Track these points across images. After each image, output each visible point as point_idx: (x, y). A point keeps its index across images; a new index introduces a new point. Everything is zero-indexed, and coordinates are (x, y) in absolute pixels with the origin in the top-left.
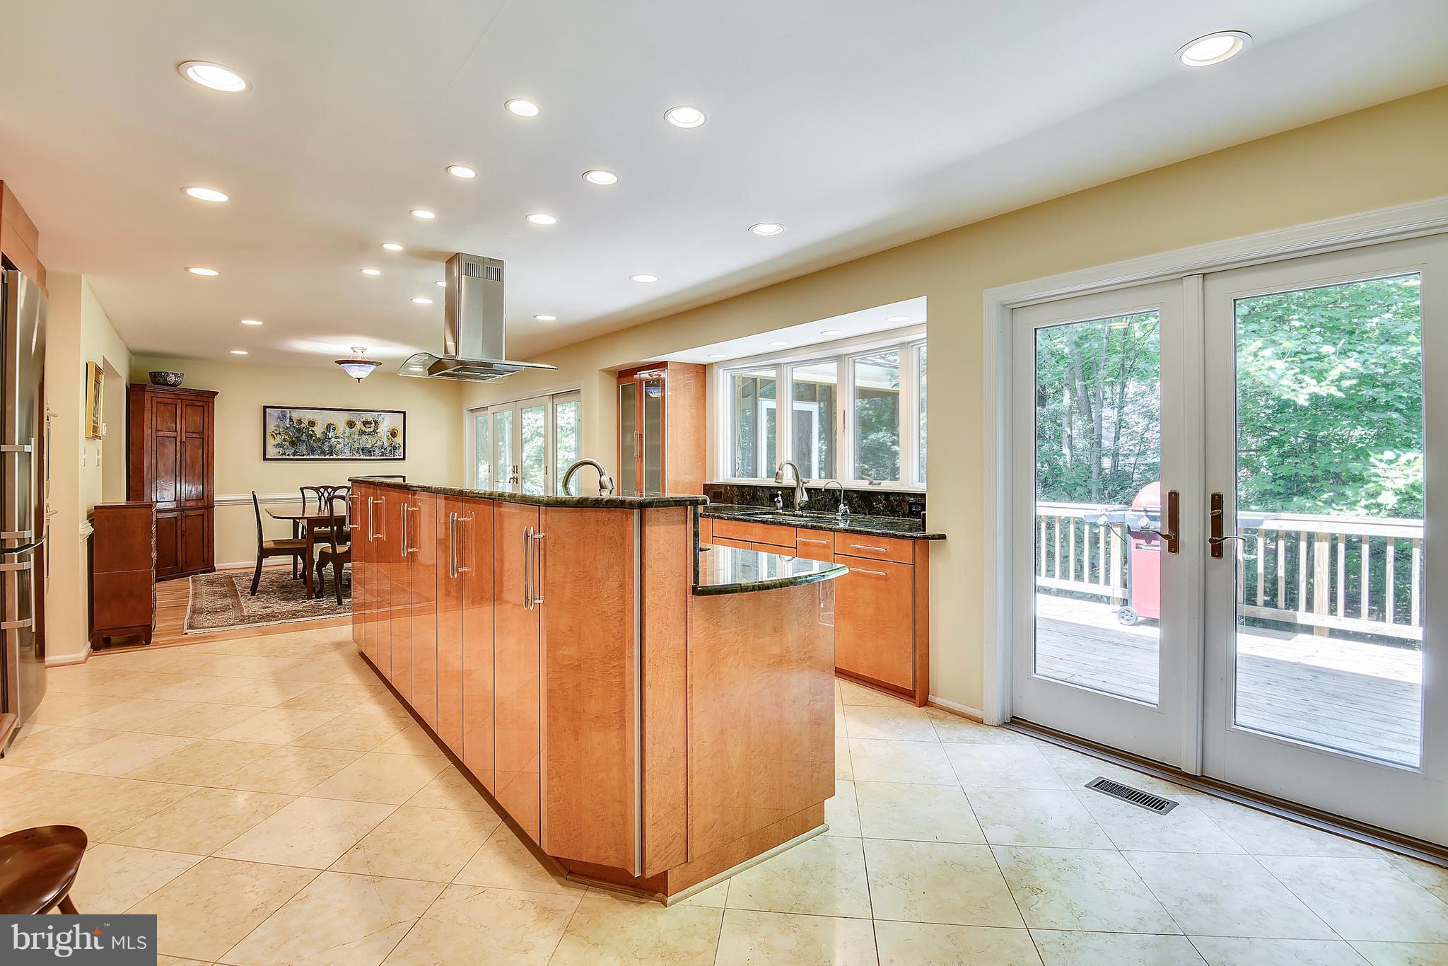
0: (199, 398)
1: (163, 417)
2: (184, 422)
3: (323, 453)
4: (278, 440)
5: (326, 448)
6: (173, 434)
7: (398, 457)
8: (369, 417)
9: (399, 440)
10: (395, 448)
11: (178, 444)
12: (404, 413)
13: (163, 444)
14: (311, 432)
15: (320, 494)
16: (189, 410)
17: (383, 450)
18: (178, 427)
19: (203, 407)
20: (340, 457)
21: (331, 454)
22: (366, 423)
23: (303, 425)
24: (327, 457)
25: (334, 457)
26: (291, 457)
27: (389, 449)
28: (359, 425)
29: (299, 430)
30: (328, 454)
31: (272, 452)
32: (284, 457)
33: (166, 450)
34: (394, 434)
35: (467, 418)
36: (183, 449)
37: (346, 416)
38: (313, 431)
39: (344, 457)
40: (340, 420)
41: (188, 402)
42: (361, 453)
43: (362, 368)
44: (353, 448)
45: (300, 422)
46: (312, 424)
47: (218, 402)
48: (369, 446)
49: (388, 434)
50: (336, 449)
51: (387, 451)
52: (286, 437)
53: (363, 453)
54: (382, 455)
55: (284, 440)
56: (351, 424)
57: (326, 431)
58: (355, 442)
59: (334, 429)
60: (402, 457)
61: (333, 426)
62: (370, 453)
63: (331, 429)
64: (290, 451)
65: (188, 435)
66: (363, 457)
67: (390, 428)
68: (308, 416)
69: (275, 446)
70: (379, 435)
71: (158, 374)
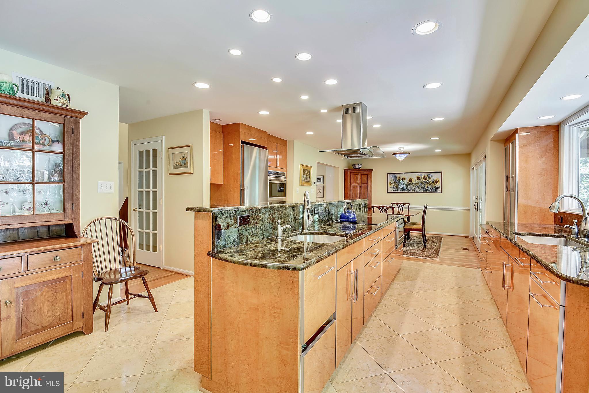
0: (366, 172)
1: (354, 179)
2: (361, 180)
3: (408, 190)
4: (392, 185)
5: (409, 188)
6: (357, 184)
7: (438, 192)
8: (426, 175)
9: (439, 184)
11: (359, 187)
12: (441, 173)
13: (354, 187)
14: (403, 182)
16: (363, 176)
17: (432, 189)
18: (359, 182)
19: (367, 175)
20: (414, 192)
21: (411, 190)
22: (425, 178)
23: (400, 180)
24: (409, 192)
25: (412, 192)
26: (396, 192)
27: (434, 188)
28: (422, 179)
31: (390, 190)
32: (394, 192)
33: (355, 189)
34: (437, 182)
35: (471, 171)
36: (361, 189)
37: (417, 175)
39: (416, 192)
40: (414, 177)
41: (362, 174)
43: (401, 156)
44: (419, 188)
45: (399, 178)
46: (404, 179)
47: (373, 172)
48: (426, 187)
49: (434, 182)
50: (413, 188)
51: (433, 190)
52: (395, 184)
53: (423, 190)
54: (432, 191)
55: (394, 185)
56: (418, 178)
57: (409, 182)
58: (420, 185)
59: (412, 180)
60: (440, 192)
61: (412, 179)
62: (426, 190)
63: (411, 180)
64: (396, 190)
65: (362, 184)
66: (423, 192)
67: (435, 179)
68: (402, 176)
69: (391, 187)
70: (430, 182)
71: (353, 165)
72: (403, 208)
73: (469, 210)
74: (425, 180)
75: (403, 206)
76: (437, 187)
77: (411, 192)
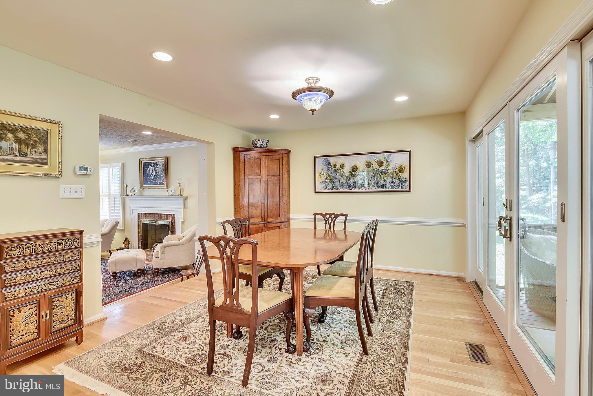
0: (276, 154)
1: (253, 167)
3: (350, 187)
4: (324, 178)
5: (352, 183)
6: (259, 177)
7: (405, 190)
8: (381, 157)
9: (405, 175)
10: (402, 182)
11: (262, 183)
12: (410, 152)
13: (253, 183)
14: (342, 172)
15: (326, 219)
16: (270, 162)
17: (393, 184)
18: (262, 173)
19: (279, 160)
20: (361, 190)
21: (355, 187)
22: (381, 164)
23: (337, 168)
24: (353, 190)
25: (357, 190)
26: (331, 190)
27: (397, 182)
28: (375, 165)
29: (335, 171)
30: (353, 188)
31: (320, 187)
32: (326, 190)
33: (254, 187)
34: (401, 170)
35: (469, 147)
36: (266, 186)
37: (364, 158)
38: (343, 172)
39: (364, 190)
40: (360, 162)
41: (268, 157)
42: (376, 186)
44: (370, 182)
45: (335, 165)
46: (342, 166)
47: (291, 155)
48: (382, 181)
49: (397, 170)
50: (359, 184)
51: (396, 185)
52: (328, 177)
53: (377, 187)
54: (392, 188)
55: (326, 178)
56: (368, 165)
57: (352, 171)
58: (371, 178)
59: (357, 169)
60: (408, 189)
61: (356, 167)
62: (382, 186)
63: (355, 169)
64: (330, 186)
65: (269, 177)
66: (377, 189)
67: (398, 166)
68: (339, 161)
69: (321, 183)
70: (390, 171)
71: (253, 142)
72: (334, 224)
73: (464, 226)
74: (380, 166)
75: (334, 220)
76: (402, 181)
77: (355, 190)
